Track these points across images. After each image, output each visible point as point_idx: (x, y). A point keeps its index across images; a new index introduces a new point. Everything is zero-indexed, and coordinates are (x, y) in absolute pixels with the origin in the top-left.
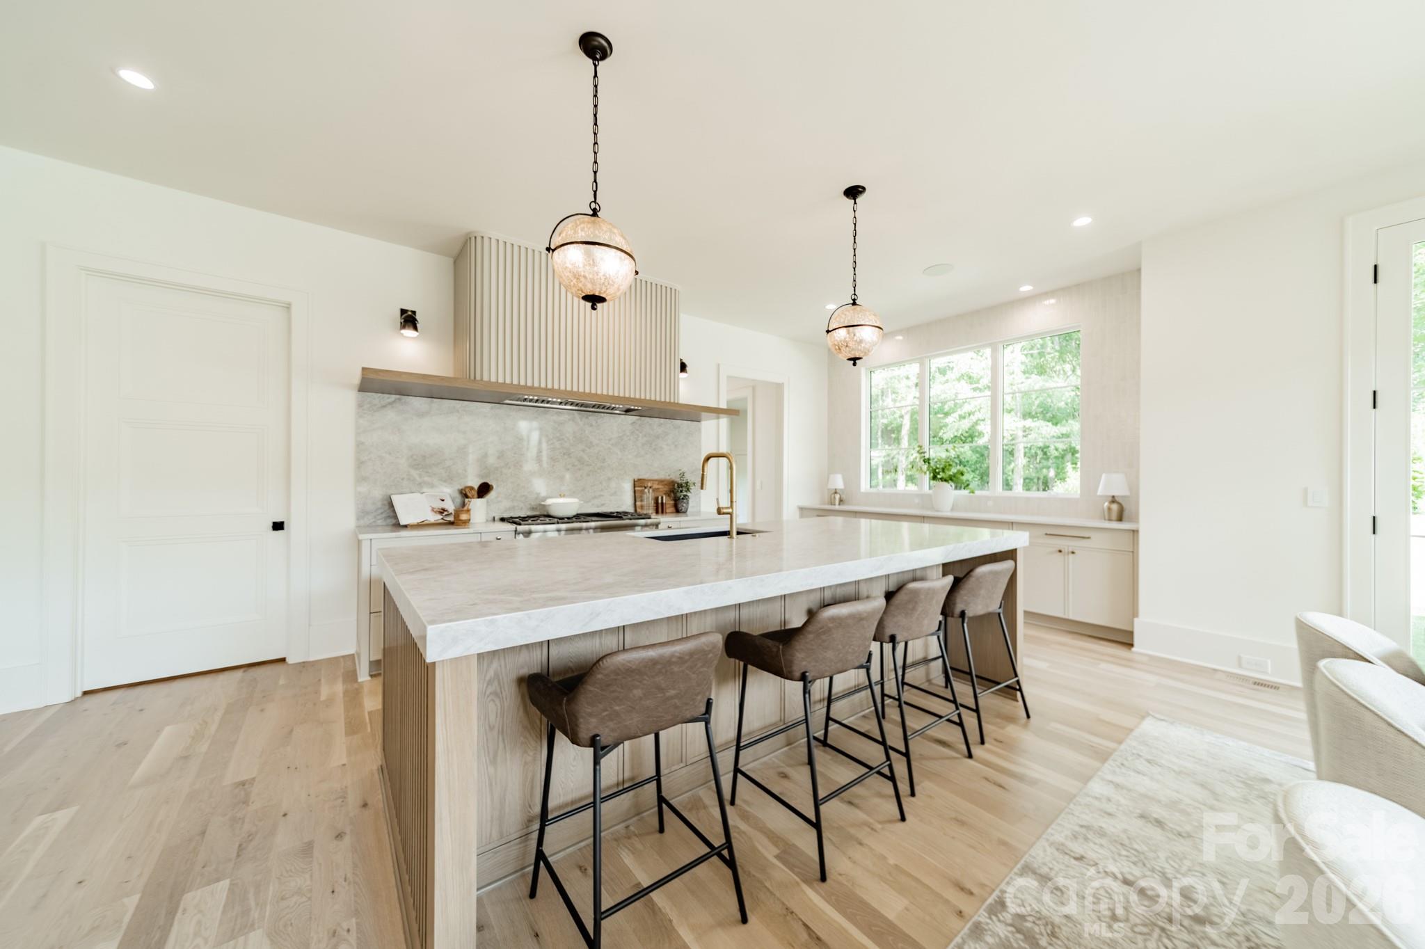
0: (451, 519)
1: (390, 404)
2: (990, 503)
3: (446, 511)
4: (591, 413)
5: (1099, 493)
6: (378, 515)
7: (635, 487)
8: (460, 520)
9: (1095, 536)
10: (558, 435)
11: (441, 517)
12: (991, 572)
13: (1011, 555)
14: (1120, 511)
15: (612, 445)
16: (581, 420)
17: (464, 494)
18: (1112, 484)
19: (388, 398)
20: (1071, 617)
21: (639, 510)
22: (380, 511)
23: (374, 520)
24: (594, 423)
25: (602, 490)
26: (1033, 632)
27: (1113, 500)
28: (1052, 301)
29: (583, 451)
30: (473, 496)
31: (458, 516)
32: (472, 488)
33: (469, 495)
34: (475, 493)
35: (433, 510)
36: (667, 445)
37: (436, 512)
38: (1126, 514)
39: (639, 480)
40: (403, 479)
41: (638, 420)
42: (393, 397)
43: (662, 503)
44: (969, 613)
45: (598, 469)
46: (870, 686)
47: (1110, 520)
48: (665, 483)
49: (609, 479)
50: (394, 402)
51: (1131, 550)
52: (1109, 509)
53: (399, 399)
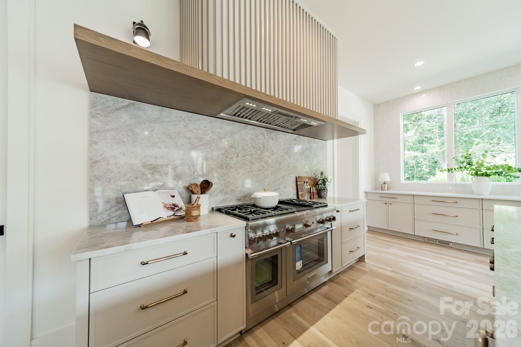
0: (182, 213)
1: (123, 107)
3: (177, 206)
4: (273, 130)
6: (112, 213)
7: (297, 182)
8: (193, 216)
10: (254, 145)
11: (173, 213)
15: (285, 153)
16: (267, 135)
17: (190, 190)
19: (122, 102)
21: (301, 198)
22: (114, 209)
23: (108, 218)
24: (274, 137)
25: (279, 185)
29: (269, 157)
30: (198, 192)
31: (190, 213)
32: (196, 185)
33: (195, 191)
34: (199, 189)
35: (165, 206)
36: (312, 154)
37: (168, 208)
39: (299, 177)
40: (137, 178)
41: (297, 137)
42: (127, 102)
43: (313, 192)
45: (277, 170)
48: (312, 179)
49: (283, 177)
50: (128, 106)
53: (133, 104)
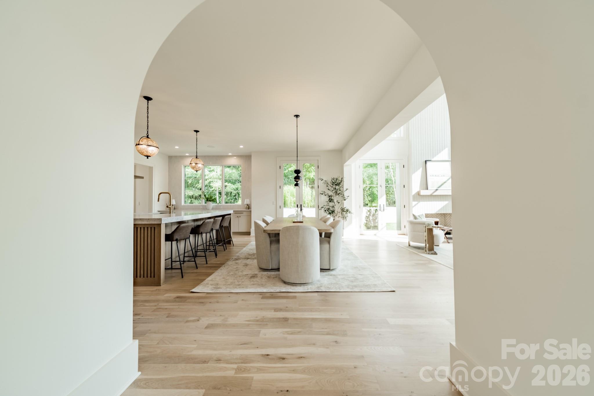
2: (222, 207)
5: (245, 203)
9: (244, 213)
12: (228, 217)
13: (230, 214)
14: (249, 207)
18: (247, 201)
20: (240, 231)
26: (233, 236)
27: (247, 205)
28: (236, 157)
38: (250, 208)
44: (224, 226)
46: (203, 244)
47: (247, 209)
51: (250, 215)
52: (247, 207)
